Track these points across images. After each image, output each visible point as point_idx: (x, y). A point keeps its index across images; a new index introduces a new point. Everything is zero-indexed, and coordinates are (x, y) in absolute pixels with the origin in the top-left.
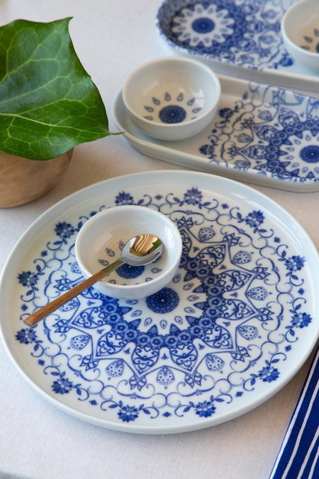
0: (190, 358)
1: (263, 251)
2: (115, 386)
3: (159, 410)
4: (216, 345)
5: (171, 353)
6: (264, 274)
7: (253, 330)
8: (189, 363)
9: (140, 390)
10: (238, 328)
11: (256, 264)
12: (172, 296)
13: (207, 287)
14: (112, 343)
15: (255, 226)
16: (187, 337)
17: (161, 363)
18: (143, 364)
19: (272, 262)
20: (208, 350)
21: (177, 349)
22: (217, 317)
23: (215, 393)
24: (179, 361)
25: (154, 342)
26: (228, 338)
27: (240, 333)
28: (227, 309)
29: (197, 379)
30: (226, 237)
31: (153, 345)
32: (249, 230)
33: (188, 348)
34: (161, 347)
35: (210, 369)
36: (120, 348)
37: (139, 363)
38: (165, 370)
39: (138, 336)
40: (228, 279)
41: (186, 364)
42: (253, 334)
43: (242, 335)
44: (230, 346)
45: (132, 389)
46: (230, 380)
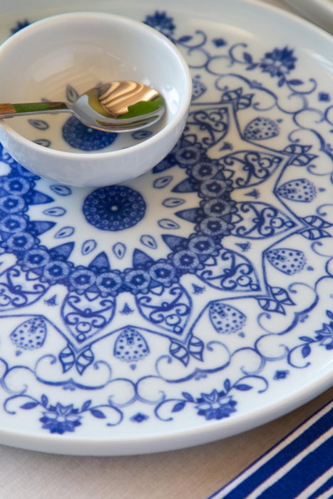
0: (178, 311)
1: (300, 118)
2: (32, 367)
3: (123, 410)
4: (227, 284)
5: (138, 301)
6: (306, 156)
7: (295, 256)
8: (175, 320)
9: (81, 373)
10: (266, 253)
11: (290, 139)
12: (131, 199)
13: (199, 183)
14: (20, 286)
15: (279, 74)
16: (167, 273)
17: (120, 321)
18: (84, 324)
19: (319, 136)
20: (211, 294)
21: (150, 295)
22: (223, 236)
23: (233, 374)
24: (155, 317)
25: (103, 284)
26: (249, 273)
27: (271, 262)
28: (241, 219)
29: (193, 349)
30: (227, 94)
31: (102, 288)
32: (270, 82)
33: (172, 293)
34: (118, 292)
35: (219, 330)
36: (36, 296)
37: (77, 322)
38: (129, 333)
39: (71, 273)
40: (237, 167)
41: (170, 321)
42: (296, 264)
43: (275, 266)
44: (254, 287)
45: (65, 371)
46: (260, 349)
